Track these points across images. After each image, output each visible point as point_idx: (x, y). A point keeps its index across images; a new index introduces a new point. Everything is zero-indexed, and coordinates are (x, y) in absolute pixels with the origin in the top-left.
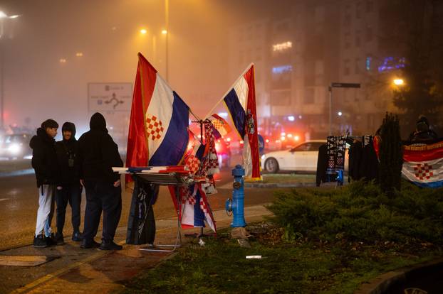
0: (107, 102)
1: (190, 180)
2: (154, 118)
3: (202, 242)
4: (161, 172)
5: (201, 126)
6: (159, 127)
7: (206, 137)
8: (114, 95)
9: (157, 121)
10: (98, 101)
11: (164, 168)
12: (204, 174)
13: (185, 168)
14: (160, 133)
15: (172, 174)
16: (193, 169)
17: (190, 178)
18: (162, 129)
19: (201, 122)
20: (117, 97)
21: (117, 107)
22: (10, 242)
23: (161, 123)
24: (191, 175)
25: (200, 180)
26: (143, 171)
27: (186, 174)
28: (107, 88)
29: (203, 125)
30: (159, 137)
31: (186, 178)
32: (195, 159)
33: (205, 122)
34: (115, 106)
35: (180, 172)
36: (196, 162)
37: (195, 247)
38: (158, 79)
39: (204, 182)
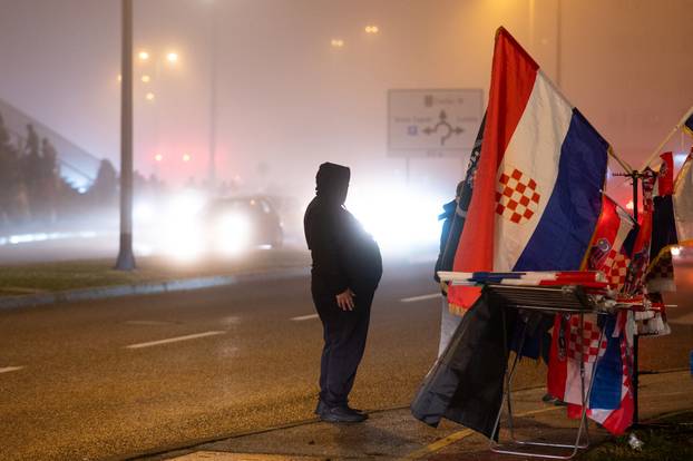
0: (428, 131)
1: (609, 304)
2: (517, 175)
3: (635, 442)
4: (544, 283)
5: (635, 184)
6: (529, 193)
7: (645, 208)
8: (443, 115)
9: (525, 180)
10: (410, 128)
11: (551, 276)
12: (639, 290)
13: (597, 275)
14: (532, 206)
15: (568, 289)
16: (616, 280)
17: (608, 298)
18: (536, 198)
19: (634, 175)
20: (448, 120)
21: (446, 142)
22: (226, 423)
23: (533, 185)
24: (611, 292)
25: (630, 304)
26: (504, 281)
27: (600, 288)
28: (429, 101)
29: (640, 182)
30: (529, 214)
31: (599, 297)
32: (620, 257)
33: (644, 176)
34: (443, 139)
35: (587, 284)
36: (621, 264)
37: (619, 451)
38: (540, 81)
39: (641, 309)
